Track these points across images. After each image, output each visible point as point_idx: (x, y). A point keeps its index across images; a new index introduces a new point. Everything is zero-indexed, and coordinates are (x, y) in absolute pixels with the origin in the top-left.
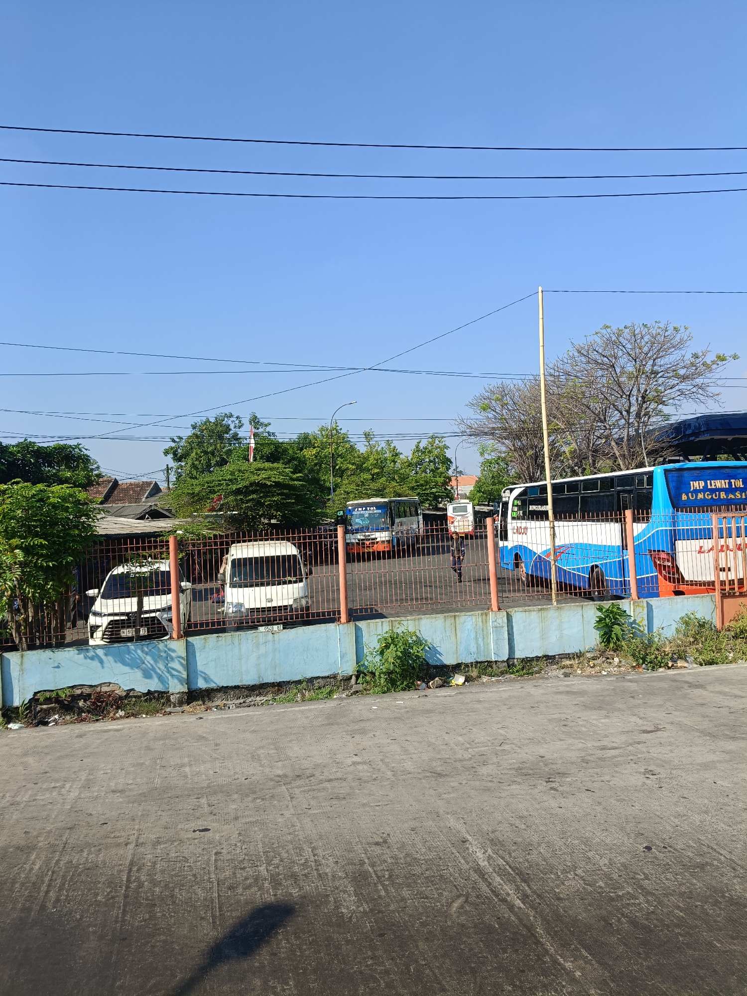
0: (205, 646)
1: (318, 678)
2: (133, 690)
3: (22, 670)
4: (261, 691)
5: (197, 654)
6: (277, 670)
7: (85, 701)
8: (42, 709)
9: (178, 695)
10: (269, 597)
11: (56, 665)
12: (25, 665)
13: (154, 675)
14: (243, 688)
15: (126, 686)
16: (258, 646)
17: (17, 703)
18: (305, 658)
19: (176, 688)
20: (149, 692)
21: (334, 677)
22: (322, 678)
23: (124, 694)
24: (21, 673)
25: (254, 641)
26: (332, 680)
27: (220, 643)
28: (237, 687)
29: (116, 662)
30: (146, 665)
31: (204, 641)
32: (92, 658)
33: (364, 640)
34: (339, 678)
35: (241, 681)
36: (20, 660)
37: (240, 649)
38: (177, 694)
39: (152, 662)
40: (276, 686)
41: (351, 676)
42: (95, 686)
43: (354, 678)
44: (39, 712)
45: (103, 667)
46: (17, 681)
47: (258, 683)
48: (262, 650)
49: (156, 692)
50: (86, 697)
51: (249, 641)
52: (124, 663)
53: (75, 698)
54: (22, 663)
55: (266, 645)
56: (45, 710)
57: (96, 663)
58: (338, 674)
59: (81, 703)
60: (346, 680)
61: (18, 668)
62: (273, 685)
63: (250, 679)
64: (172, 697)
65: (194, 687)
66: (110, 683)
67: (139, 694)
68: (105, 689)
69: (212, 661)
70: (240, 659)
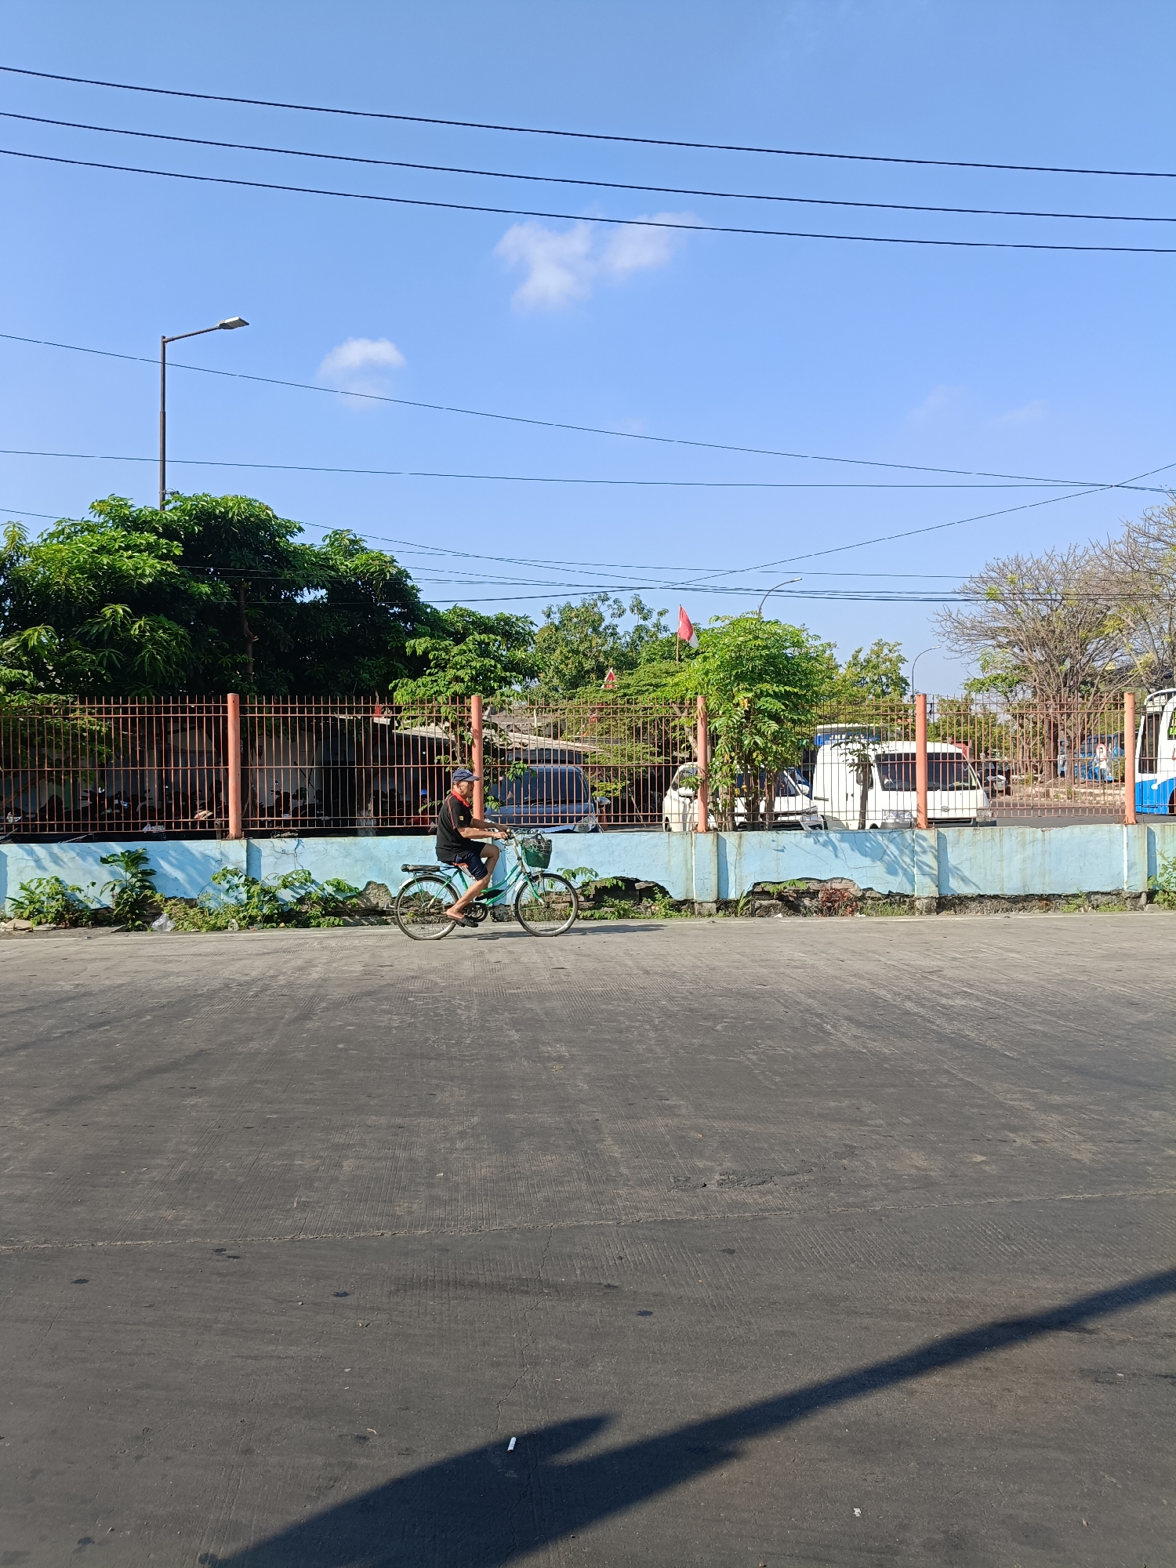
0: (959, 840)
1: (1097, 893)
2: (871, 889)
3: (739, 854)
4: (1025, 904)
5: (949, 850)
6: (1047, 878)
7: (812, 899)
8: (761, 905)
9: (926, 901)
10: (945, 804)
11: (780, 848)
12: (744, 849)
13: (900, 872)
14: (1004, 898)
15: (862, 883)
16: (1023, 845)
17: (732, 895)
18: (1082, 865)
19: (925, 889)
20: (890, 895)
21: (1118, 894)
22: (1102, 893)
23: (860, 894)
24: (738, 858)
25: (1019, 839)
26: (1114, 897)
27: (978, 837)
28: (996, 897)
29: (853, 850)
30: (889, 855)
31: (957, 833)
32: (825, 845)
33: (1157, 847)
34: (1125, 895)
35: (1002, 889)
36: (737, 841)
37: (1001, 847)
38: (926, 898)
39: (896, 853)
40: (1043, 899)
41: (1141, 893)
42: (825, 881)
43: (1144, 896)
44: (757, 909)
45: (836, 856)
46: (733, 868)
47: (1022, 894)
48: (1029, 851)
49: (897, 894)
50: (813, 895)
51: (1013, 838)
52: (864, 854)
53: (801, 894)
54: (740, 845)
55: (1033, 845)
56: (766, 907)
57: (828, 852)
58: (1123, 890)
59: (807, 901)
60: (1134, 898)
61: (735, 851)
62: (1041, 898)
63: (1012, 888)
64: (917, 903)
65: (945, 892)
66: (842, 879)
67: (879, 895)
68: (837, 885)
69: (966, 860)
70: (1001, 861)
